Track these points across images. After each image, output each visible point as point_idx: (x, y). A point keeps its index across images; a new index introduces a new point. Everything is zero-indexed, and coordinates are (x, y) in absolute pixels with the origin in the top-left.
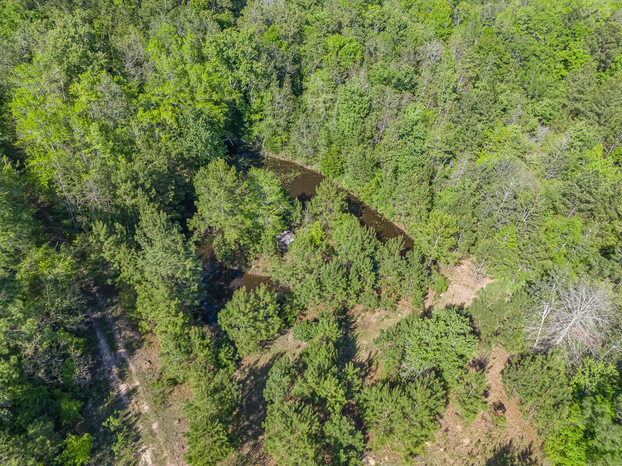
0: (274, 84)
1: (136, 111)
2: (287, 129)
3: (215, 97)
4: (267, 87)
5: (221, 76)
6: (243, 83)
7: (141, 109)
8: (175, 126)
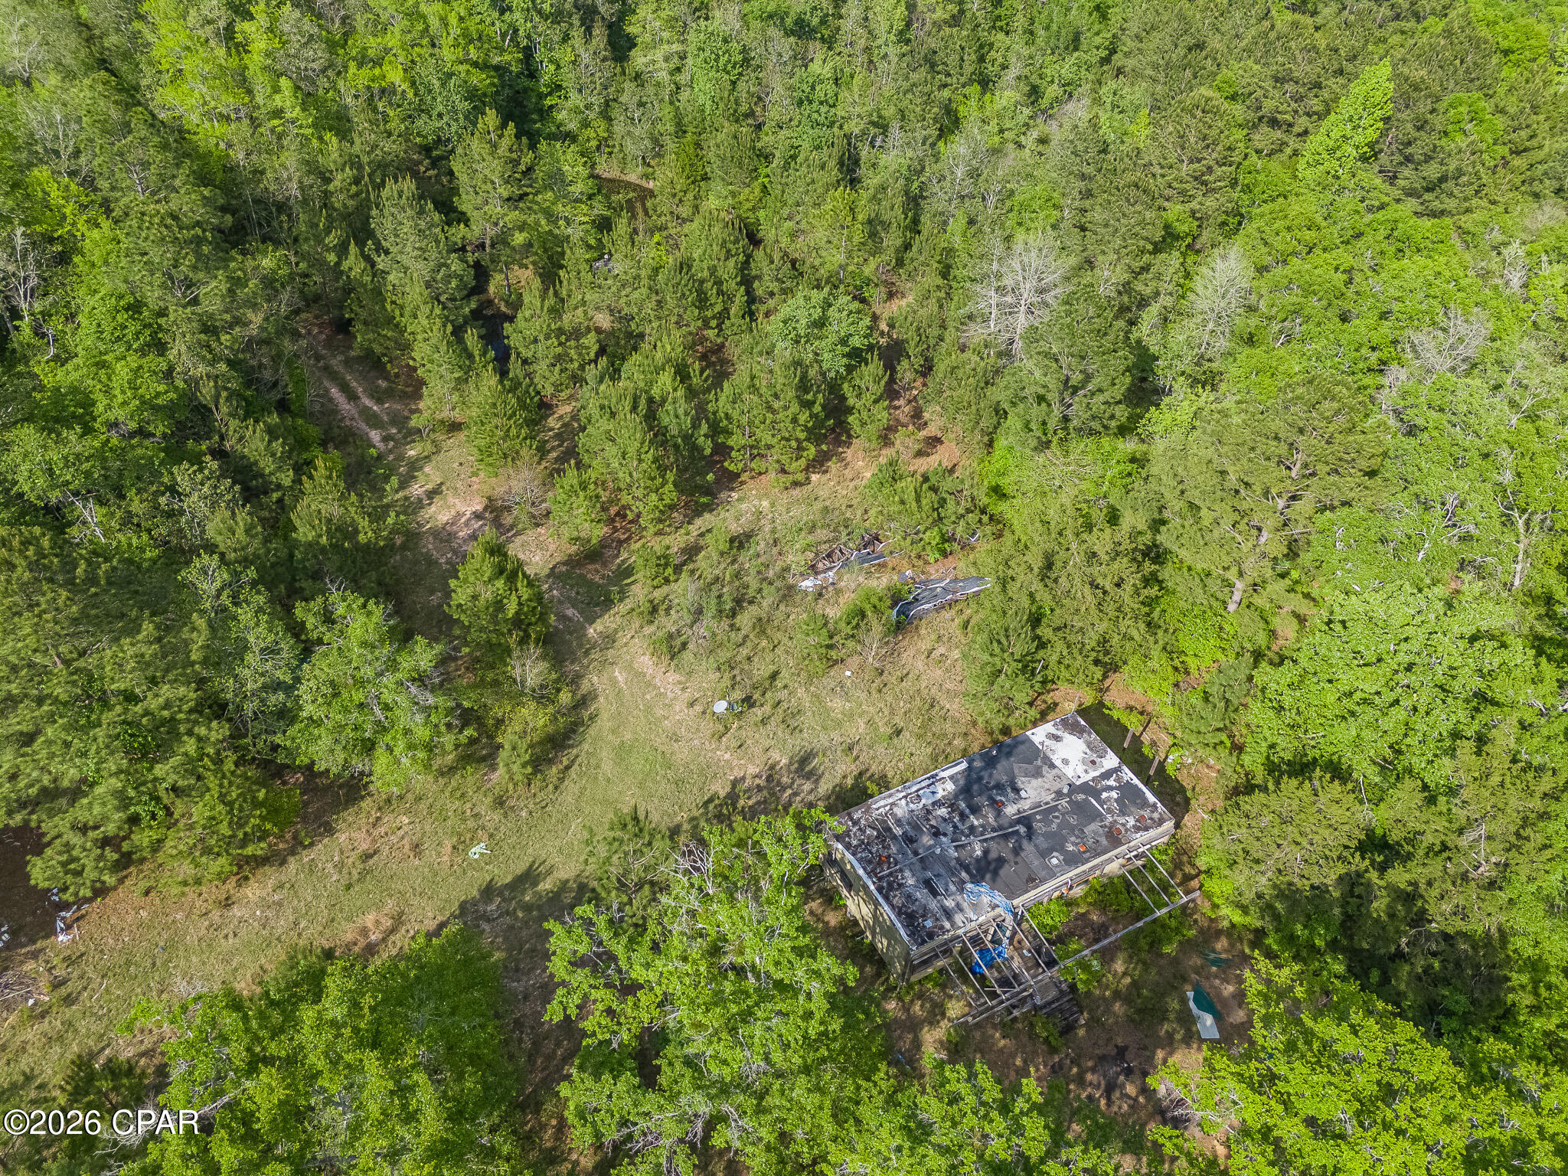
0: (577, 33)
1: (346, 67)
2: (606, 115)
3: (473, 54)
4: (566, 38)
5: (482, 21)
6: (521, 33)
7: (352, 65)
8: (410, 94)
